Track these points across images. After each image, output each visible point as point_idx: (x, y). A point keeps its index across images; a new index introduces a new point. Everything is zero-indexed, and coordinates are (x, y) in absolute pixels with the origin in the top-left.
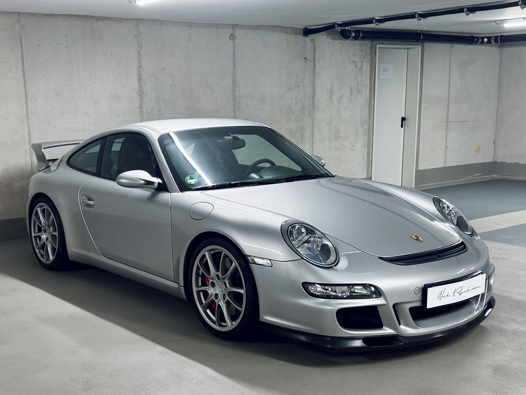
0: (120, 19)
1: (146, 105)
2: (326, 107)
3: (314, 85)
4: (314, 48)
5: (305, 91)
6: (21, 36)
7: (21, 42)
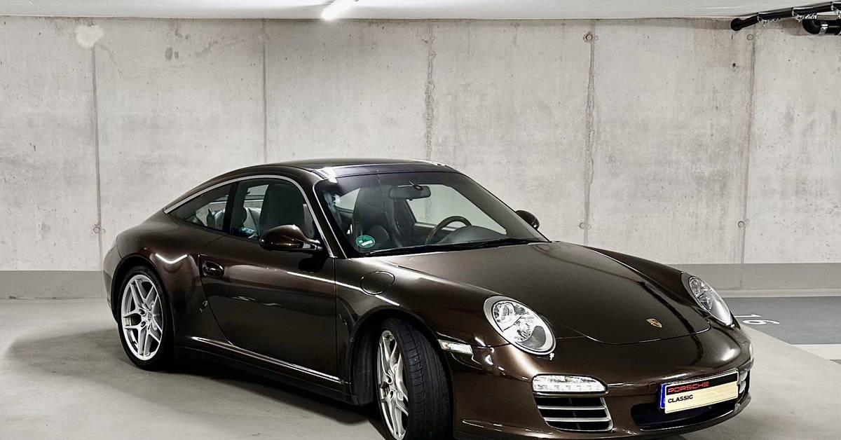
0: (404, 21)
1: (436, 133)
2: (776, 141)
3: (750, 106)
4: (754, 49)
5: (731, 116)
6: (264, 48)
7: (264, 56)
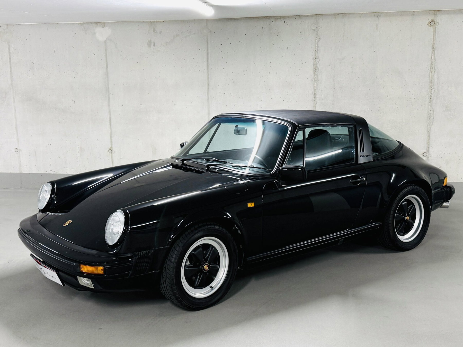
0: (299, 16)
1: (320, 91)
6: (207, 38)
7: (207, 43)
